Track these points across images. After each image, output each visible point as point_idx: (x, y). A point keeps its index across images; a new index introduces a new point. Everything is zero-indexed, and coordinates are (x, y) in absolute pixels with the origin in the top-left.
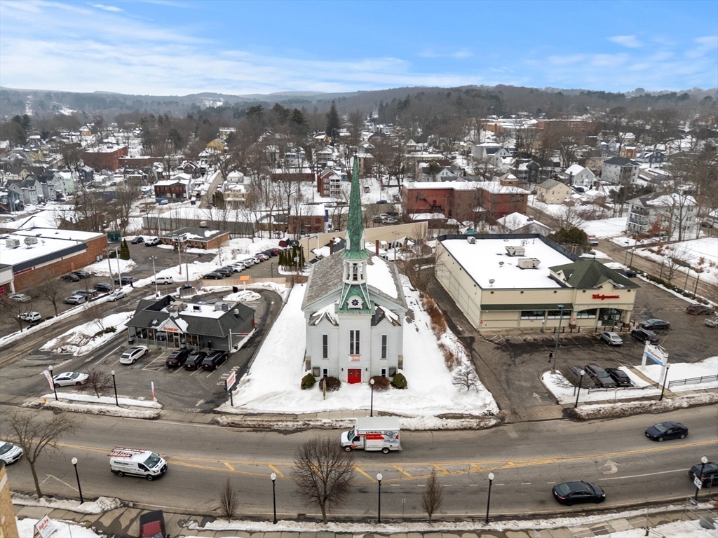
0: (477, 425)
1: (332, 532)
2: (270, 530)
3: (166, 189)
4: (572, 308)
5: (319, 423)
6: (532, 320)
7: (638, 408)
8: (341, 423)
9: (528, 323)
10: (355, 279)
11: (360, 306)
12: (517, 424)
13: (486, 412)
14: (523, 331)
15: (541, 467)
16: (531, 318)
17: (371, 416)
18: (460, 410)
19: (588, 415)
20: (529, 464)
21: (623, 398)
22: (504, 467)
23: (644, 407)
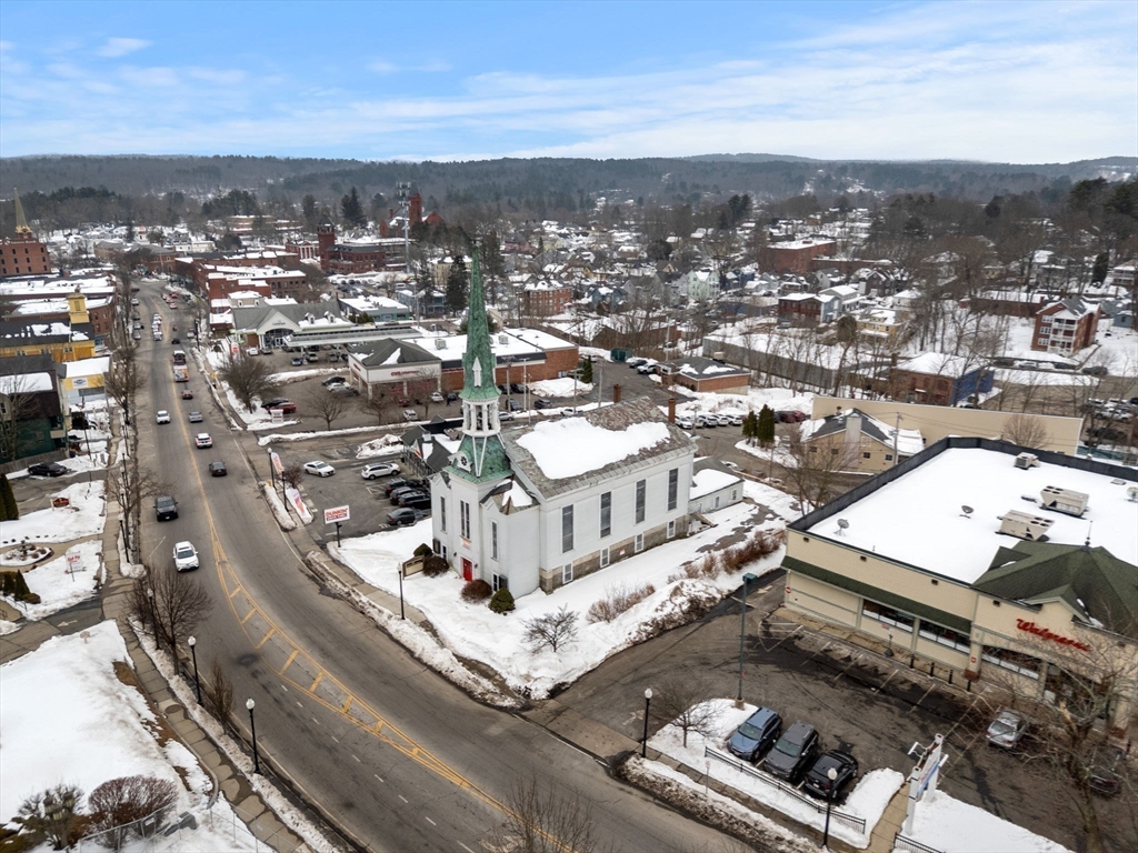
0: (481, 694)
1: (168, 684)
2: (148, 652)
3: (794, 305)
4: (969, 631)
5: (357, 599)
6: (887, 626)
7: (748, 827)
8: (371, 610)
9: (876, 627)
10: (479, 428)
11: (468, 468)
12: (533, 725)
13: (523, 687)
14: (852, 637)
15: (433, 777)
16: (883, 618)
17: (403, 618)
18: (502, 668)
19: (641, 777)
20: (432, 767)
21: (763, 800)
22: (402, 749)
23: (761, 832)
